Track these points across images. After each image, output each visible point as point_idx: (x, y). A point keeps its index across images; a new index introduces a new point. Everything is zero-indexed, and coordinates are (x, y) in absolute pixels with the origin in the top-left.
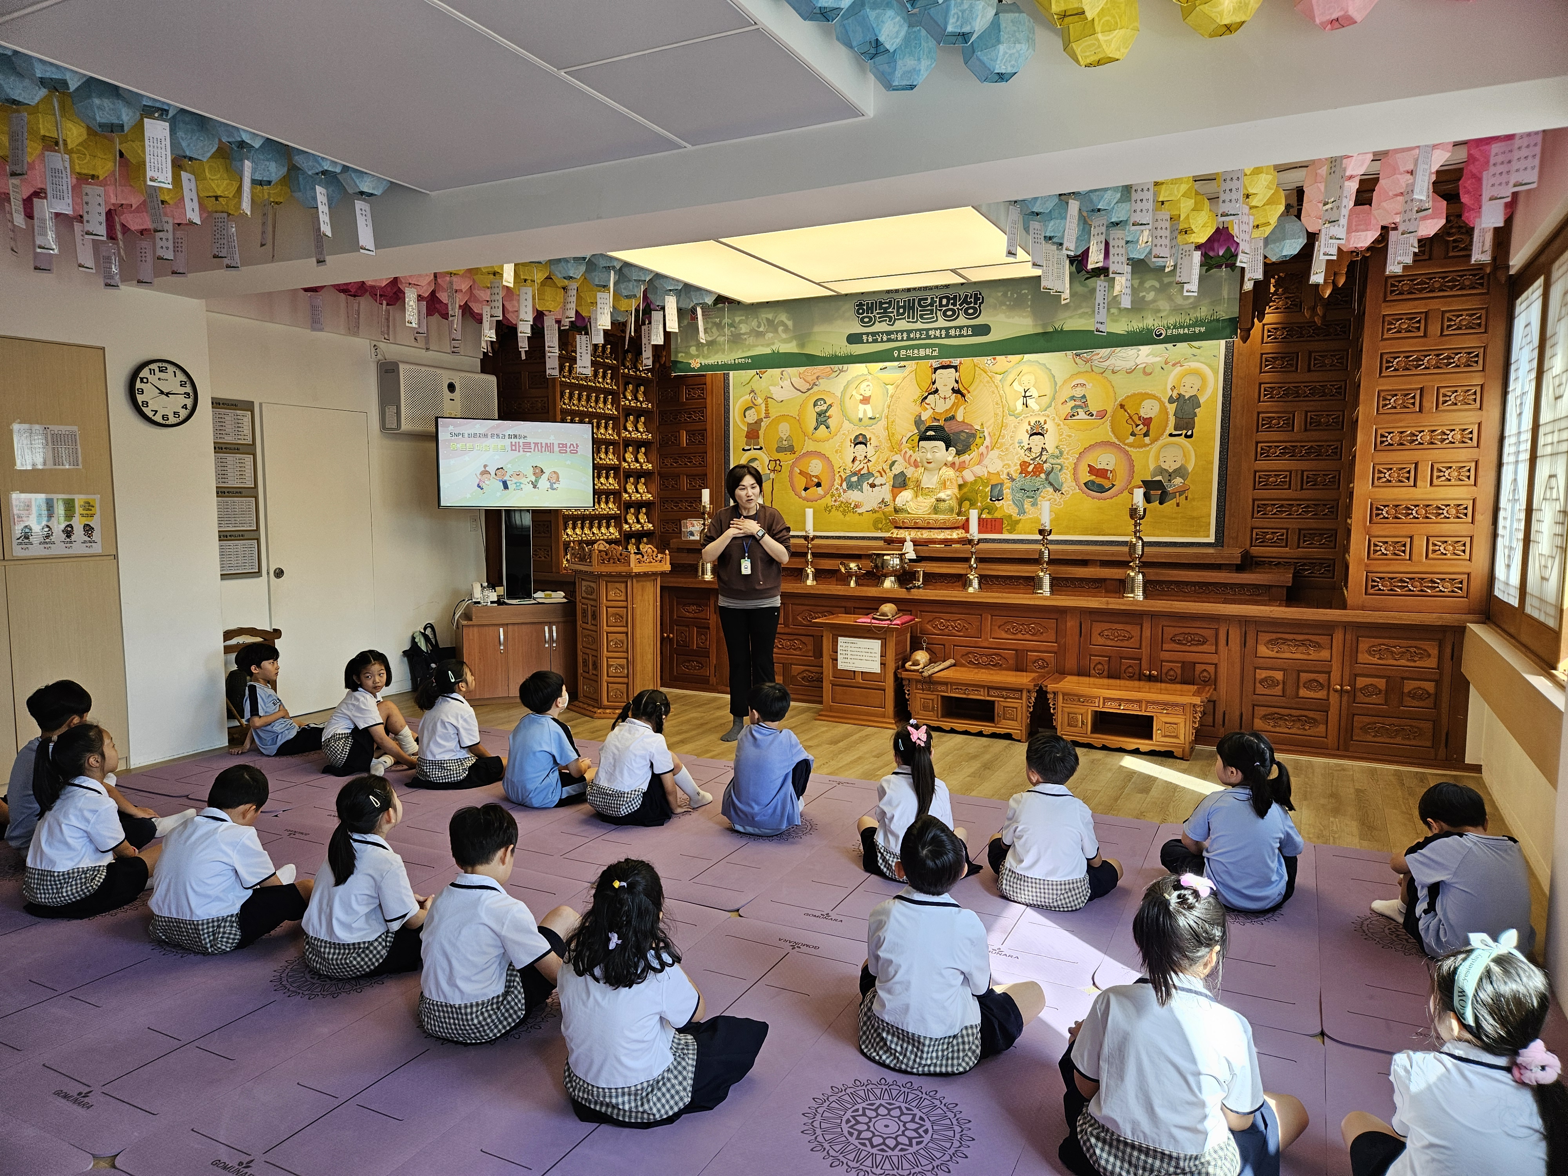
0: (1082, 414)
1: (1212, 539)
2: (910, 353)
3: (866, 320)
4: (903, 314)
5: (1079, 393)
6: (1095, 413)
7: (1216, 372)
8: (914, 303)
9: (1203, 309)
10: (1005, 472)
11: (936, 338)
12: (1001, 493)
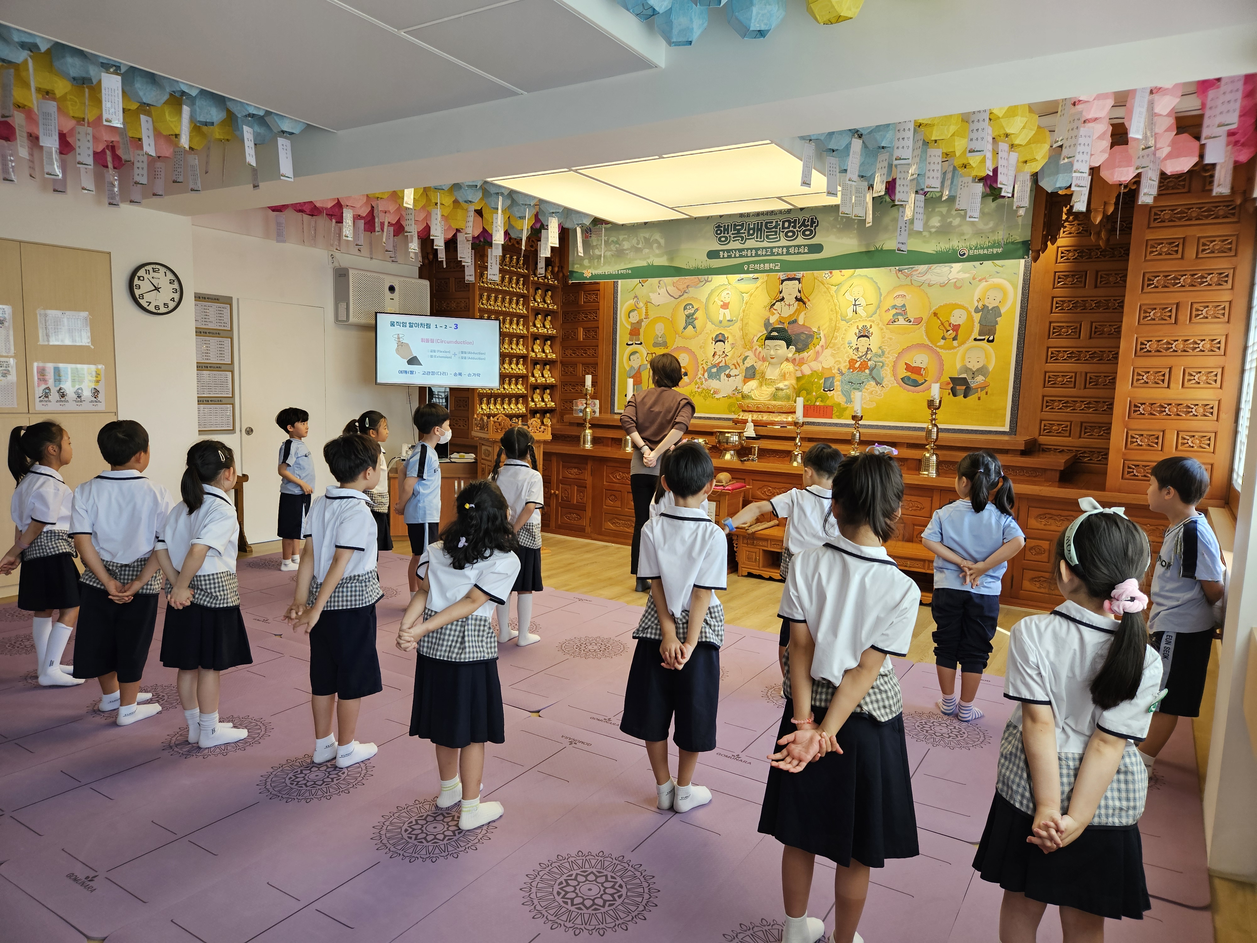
0: (901, 321)
1: (1007, 428)
2: (757, 267)
3: (723, 239)
4: (752, 235)
5: (899, 302)
6: (912, 320)
7: (1015, 288)
8: (762, 226)
9: (1001, 233)
10: (837, 367)
11: (778, 254)
12: (832, 384)
